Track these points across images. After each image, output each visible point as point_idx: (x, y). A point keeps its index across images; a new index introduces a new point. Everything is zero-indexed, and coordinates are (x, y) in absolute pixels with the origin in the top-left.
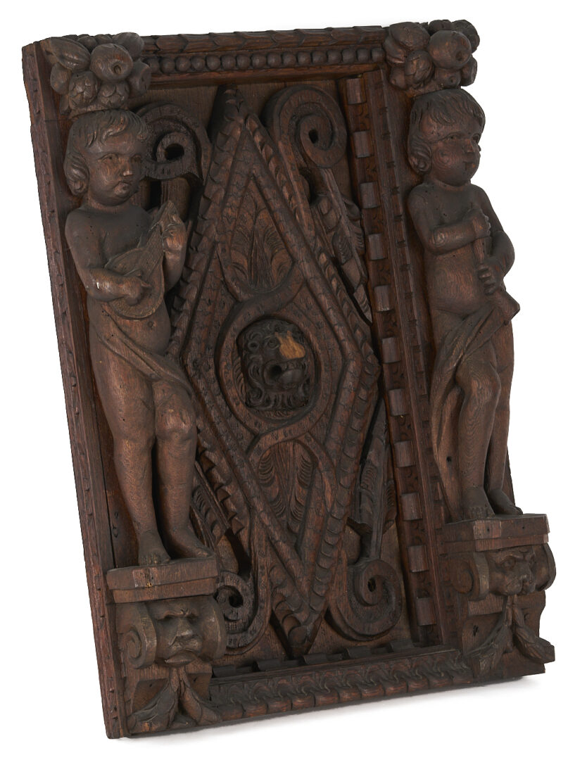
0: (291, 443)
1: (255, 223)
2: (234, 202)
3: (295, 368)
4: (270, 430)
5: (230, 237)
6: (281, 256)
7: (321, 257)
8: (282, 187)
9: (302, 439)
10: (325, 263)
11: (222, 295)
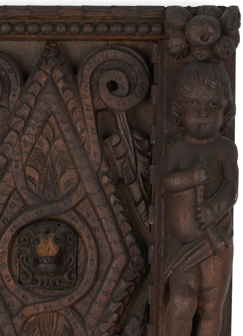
0: (55, 314)
1: (50, 147)
2: (32, 131)
3: (49, 263)
4: (34, 303)
5: (25, 158)
6: (70, 175)
7: (103, 178)
8: (76, 122)
9: (63, 312)
10: (106, 184)
11: (14, 199)
